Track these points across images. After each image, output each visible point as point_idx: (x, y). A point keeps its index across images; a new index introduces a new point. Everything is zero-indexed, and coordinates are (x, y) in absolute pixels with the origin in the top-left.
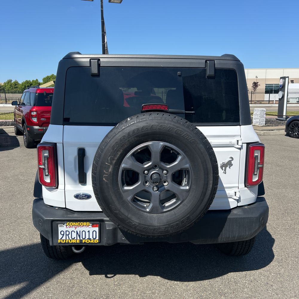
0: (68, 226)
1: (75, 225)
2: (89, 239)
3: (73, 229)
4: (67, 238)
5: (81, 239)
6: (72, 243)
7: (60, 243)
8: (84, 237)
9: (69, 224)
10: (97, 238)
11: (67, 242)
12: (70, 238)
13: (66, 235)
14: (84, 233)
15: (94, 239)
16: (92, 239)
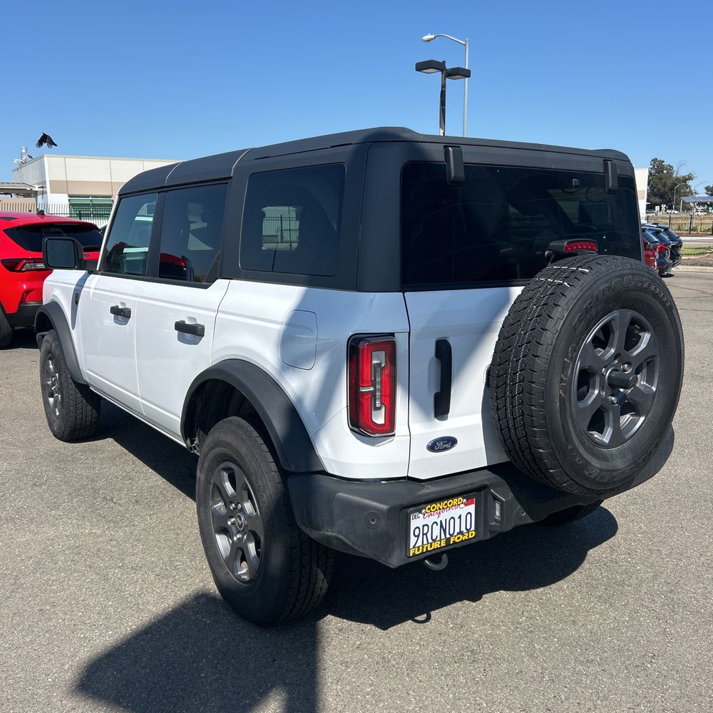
0: (426, 515)
1: (440, 509)
2: (461, 533)
3: (435, 518)
4: (425, 542)
5: (448, 536)
6: (434, 549)
7: (414, 555)
8: (451, 533)
9: (429, 509)
10: (473, 528)
11: (425, 550)
12: (430, 541)
13: (423, 534)
14: (452, 520)
15: (468, 531)
16: (465, 531)
